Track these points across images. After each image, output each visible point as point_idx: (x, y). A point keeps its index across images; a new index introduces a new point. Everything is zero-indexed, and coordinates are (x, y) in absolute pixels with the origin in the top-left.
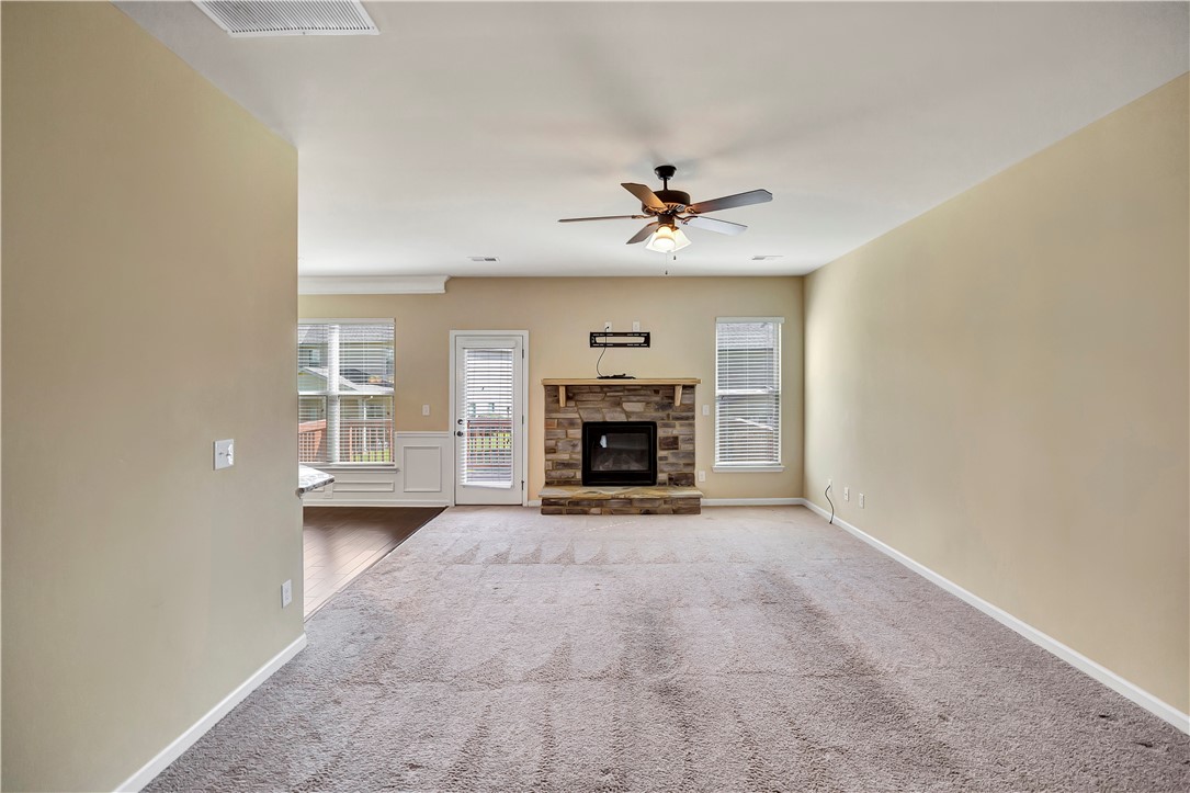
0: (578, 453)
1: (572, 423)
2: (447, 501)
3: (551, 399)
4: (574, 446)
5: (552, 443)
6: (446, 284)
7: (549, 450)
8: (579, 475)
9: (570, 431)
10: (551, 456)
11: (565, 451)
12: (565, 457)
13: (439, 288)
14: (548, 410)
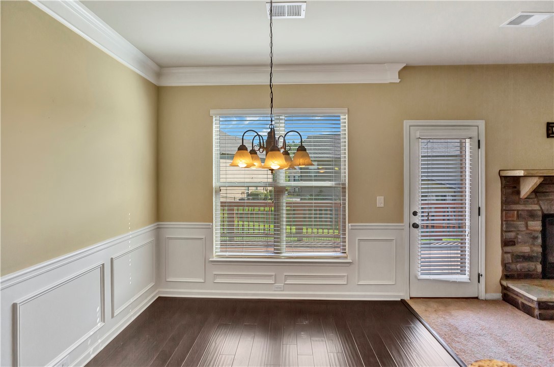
0: (538, 246)
1: (532, 215)
2: (401, 294)
3: (510, 191)
4: (535, 238)
5: (512, 235)
6: (400, 73)
7: (506, 243)
8: (539, 268)
9: (531, 223)
10: (508, 249)
11: (525, 243)
12: (525, 249)
13: (392, 77)
14: (504, 203)
